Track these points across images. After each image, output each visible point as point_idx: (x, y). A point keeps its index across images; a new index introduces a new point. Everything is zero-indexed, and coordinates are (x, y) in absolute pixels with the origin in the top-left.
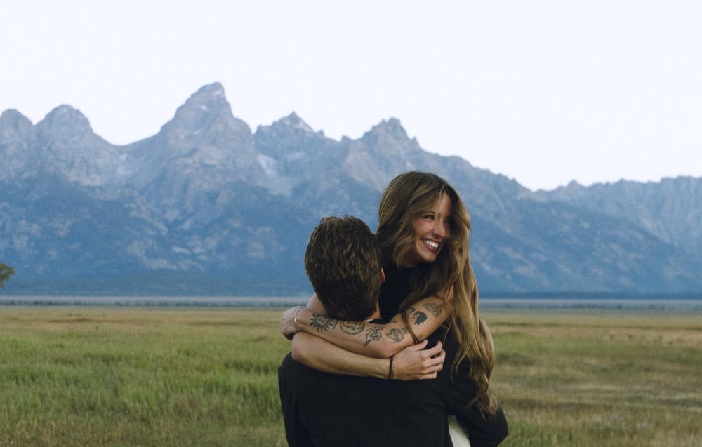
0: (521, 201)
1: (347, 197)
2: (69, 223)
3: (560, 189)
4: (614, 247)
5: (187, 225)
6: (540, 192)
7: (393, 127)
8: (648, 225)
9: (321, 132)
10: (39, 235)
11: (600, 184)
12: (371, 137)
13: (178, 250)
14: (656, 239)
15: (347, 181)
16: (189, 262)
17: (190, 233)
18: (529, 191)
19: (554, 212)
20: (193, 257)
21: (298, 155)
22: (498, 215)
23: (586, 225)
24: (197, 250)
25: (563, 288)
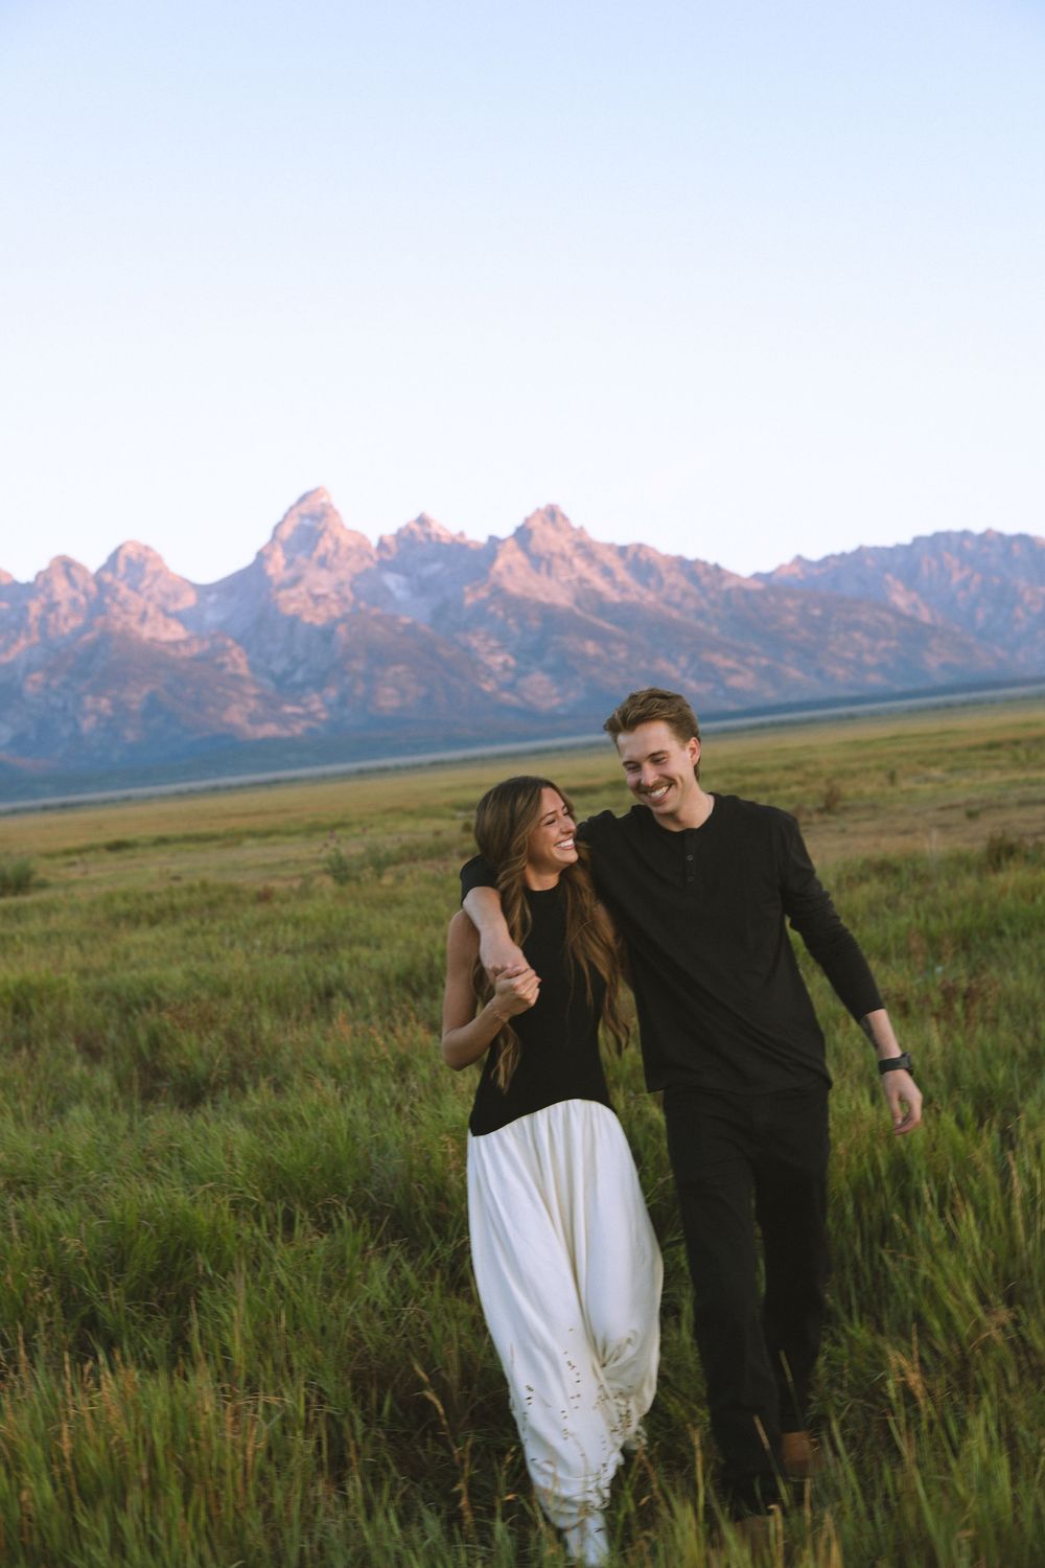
0: (729, 591)
1: (500, 614)
2: (146, 691)
3: (781, 567)
4: (857, 635)
5: (299, 677)
6: (757, 576)
7: (552, 514)
8: (901, 600)
9: (462, 534)
10: (109, 712)
11: (833, 556)
12: (523, 534)
13: (289, 709)
14: (911, 620)
15: (498, 592)
16: (304, 723)
17: (303, 686)
18: (737, 576)
19: (772, 599)
20: (310, 715)
21: (436, 567)
22: (700, 614)
23: (817, 612)
24: (316, 706)
25: (794, 698)
